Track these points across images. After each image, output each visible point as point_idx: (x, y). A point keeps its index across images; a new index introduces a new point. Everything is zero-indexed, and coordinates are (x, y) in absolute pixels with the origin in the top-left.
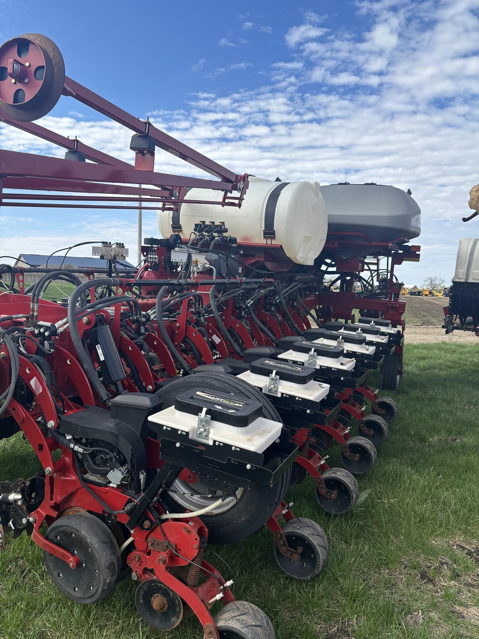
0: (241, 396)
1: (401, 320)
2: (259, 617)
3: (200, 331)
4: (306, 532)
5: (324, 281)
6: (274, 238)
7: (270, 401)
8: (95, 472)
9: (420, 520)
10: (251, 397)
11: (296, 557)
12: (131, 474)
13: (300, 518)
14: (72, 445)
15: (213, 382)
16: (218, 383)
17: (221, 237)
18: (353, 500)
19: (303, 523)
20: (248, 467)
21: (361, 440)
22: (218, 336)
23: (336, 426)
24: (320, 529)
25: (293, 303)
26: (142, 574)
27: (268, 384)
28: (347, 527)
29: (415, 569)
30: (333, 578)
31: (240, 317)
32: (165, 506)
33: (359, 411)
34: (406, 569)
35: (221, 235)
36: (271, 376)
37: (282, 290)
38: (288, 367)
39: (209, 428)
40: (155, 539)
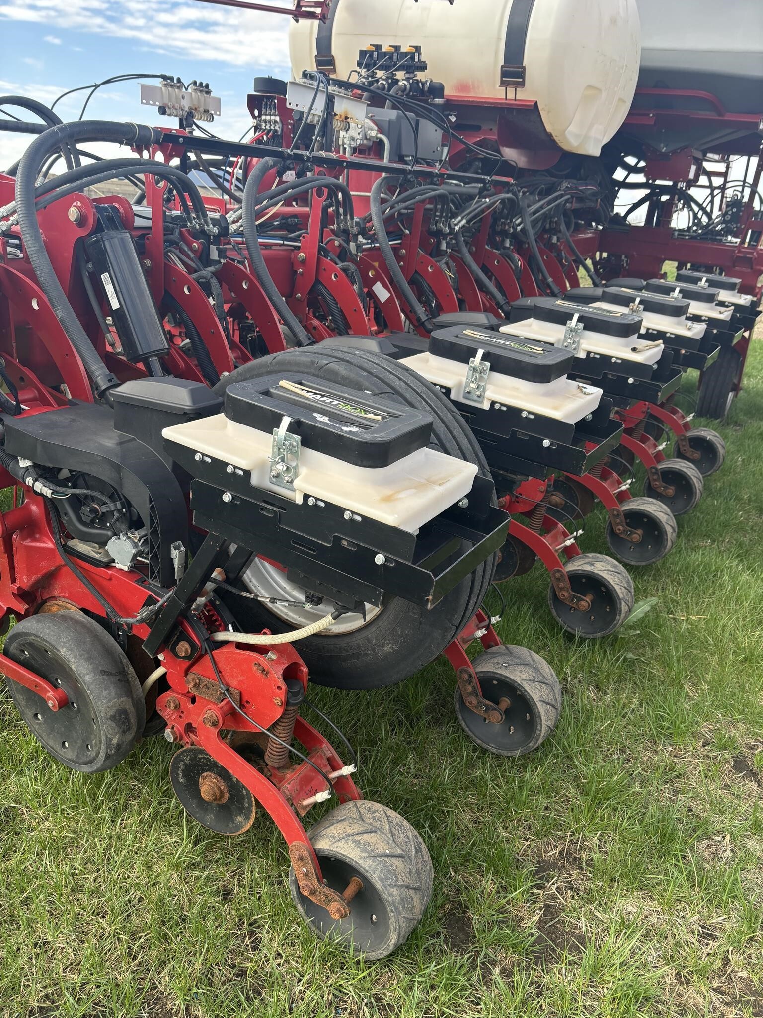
0: (394, 400)
1: (756, 286)
2: (402, 838)
3: (345, 270)
4: (519, 676)
5: (617, 202)
6: (522, 84)
7: (463, 416)
8: (85, 538)
9: (745, 659)
10: (417, 404)
11: (496, 717)
12: (152, 548)
13: (511, 646)
14: (29, 481)
15: (334, 366)
16: (346, 369)
17: (411, 81)
18: (620, 616)
19: (515, 657)
20: (380, 559)
21: (649, 505)
22: (385, 286)
23: (604, 476)
24: (547, 670)
25: (550, 238)
26: (183, 733)
27: (464, 380)
28: (602, 661)
29: (726, 749)
30: (565, 754)
31: (436, 253)
32: (227, 615)
33: (652, 452)
34: (706, 748)
35: (412, 75)
36: (473, 362)
37: (529, 206)
38: (512, 344)
39: (297, 465)
40: (202, 677)
